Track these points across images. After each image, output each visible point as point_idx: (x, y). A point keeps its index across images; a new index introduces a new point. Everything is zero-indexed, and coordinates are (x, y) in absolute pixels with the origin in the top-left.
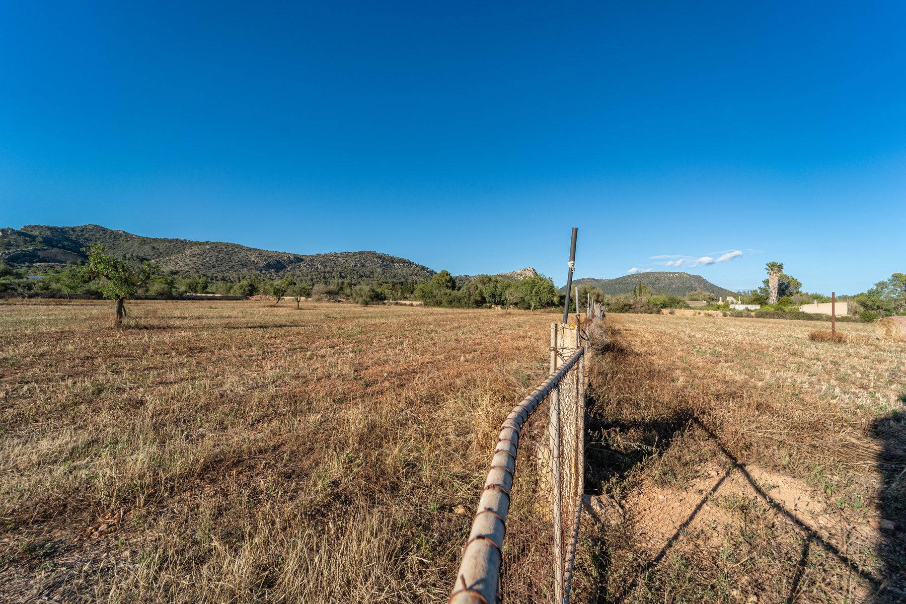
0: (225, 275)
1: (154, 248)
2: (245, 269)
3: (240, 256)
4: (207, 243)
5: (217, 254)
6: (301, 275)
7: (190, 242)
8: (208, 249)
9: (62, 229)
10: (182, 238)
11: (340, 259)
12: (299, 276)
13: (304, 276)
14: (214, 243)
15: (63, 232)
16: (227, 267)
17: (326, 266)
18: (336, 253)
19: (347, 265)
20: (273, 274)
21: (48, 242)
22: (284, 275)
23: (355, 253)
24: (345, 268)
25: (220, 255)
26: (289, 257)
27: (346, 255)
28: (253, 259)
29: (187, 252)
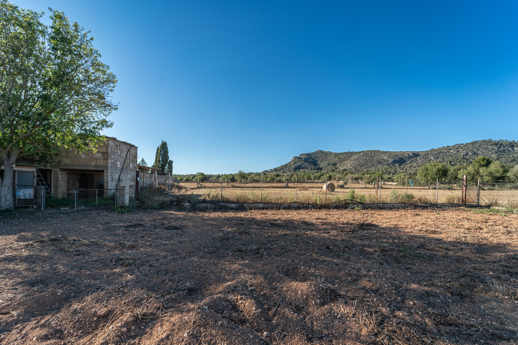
0: (368, 170)
1: (339, 158)
2: (380, 165)
3: (378, 158)
4: (362, 152)
5: (366, 158)
6: (416, 166)
7: (355, 152)
8: (362, 155)
9: (310, 154)
10: (351, 151)
11: (452, 151)
12: (415, 167)
13: (418, 166)
14: (365, 151)
15: (310, 155)
16: (371, 165)
17: (438, 158)
18: (448, 147)
19: (458, 155)
20: (397, 167)
21: (306, 160)
22: (404, 167)
23: (468, 144)
24: (455, 157)
25: (368, 158)
26: (409, 154)
27: (457, 147)
28: (385, 159)
29: (352, 158)
